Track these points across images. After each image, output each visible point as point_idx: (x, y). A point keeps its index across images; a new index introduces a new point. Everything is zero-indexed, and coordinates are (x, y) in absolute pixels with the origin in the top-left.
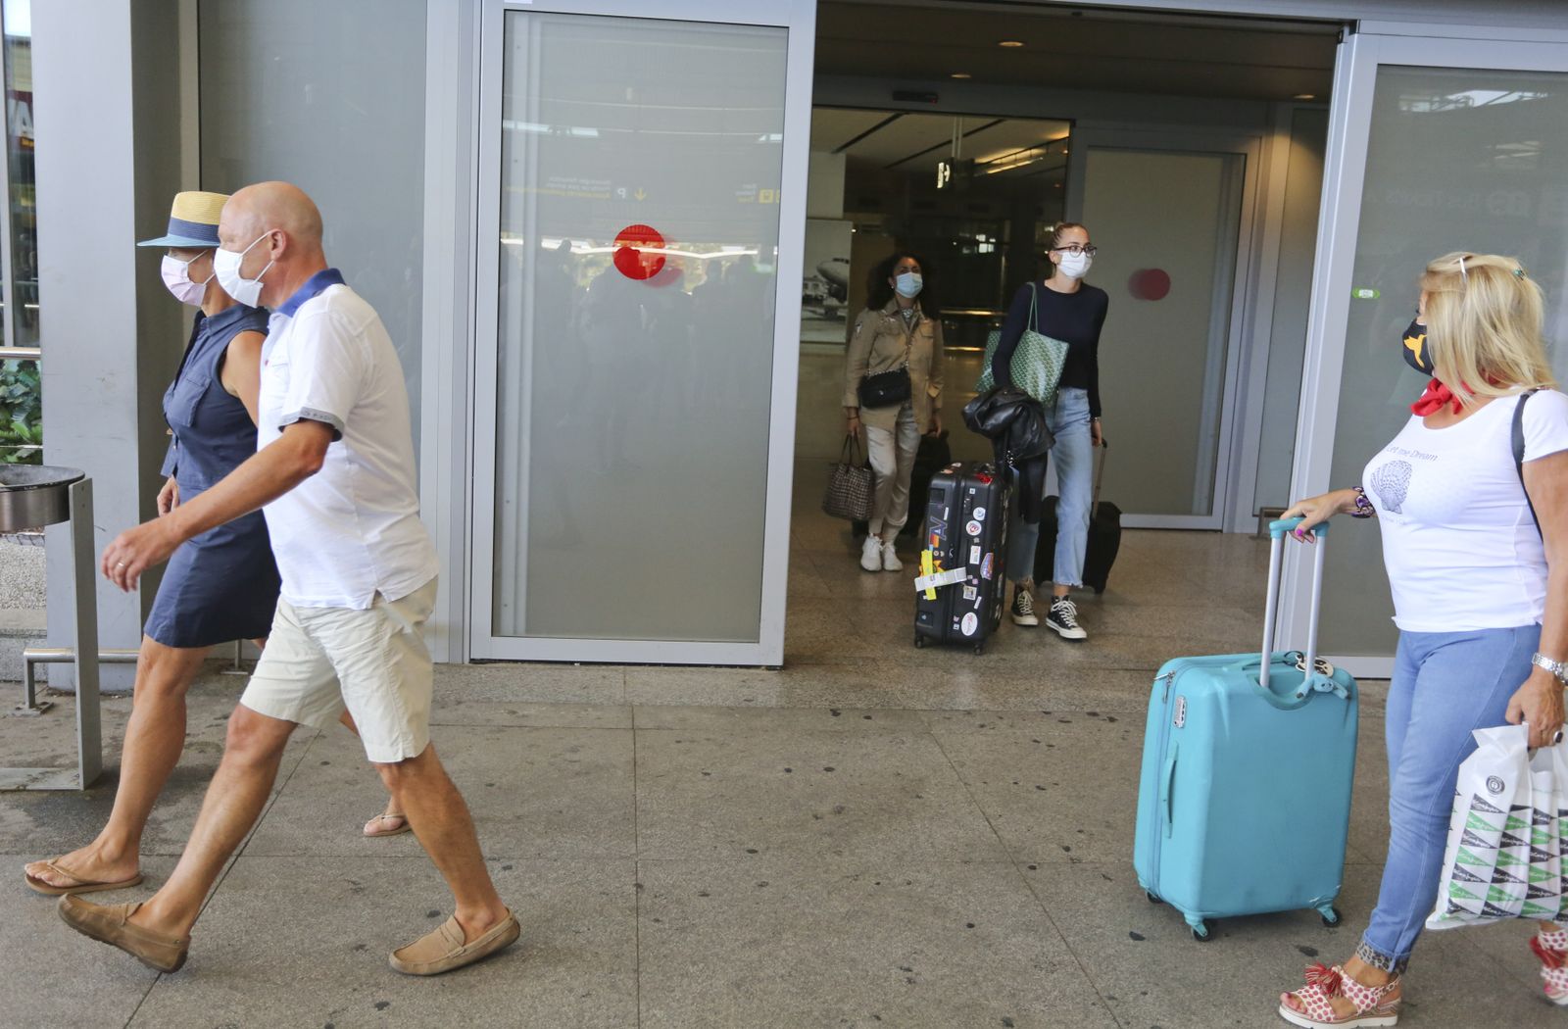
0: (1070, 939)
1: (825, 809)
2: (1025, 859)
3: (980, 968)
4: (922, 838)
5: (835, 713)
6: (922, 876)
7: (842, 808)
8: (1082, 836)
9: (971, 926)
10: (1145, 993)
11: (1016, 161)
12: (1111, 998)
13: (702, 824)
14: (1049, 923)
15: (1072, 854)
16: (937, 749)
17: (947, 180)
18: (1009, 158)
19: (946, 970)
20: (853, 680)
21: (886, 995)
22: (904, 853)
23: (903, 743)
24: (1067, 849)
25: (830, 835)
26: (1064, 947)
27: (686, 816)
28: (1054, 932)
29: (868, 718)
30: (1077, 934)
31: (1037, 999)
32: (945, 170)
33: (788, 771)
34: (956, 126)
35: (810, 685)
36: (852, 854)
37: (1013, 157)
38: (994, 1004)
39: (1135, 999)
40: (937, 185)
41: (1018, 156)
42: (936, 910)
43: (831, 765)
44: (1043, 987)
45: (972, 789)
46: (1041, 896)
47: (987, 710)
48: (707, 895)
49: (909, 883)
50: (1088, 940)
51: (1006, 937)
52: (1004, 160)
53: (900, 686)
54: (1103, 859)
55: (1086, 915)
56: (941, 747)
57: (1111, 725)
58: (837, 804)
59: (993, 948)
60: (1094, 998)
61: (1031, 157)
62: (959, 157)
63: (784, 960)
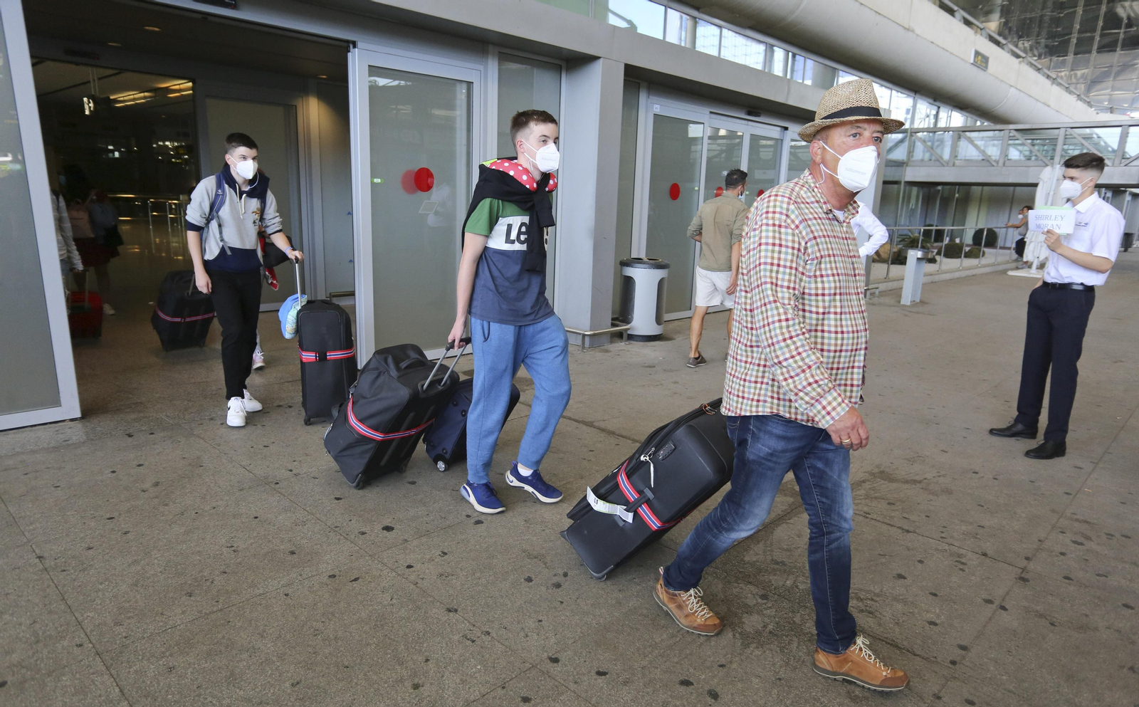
0: (308, 509)
1: (147, 485)
2: (272, 480)
3: (268, 535)
4: (212, 485)
5: (130, 436)
6: (220, 503)
7: (158, 483)
8: (295, 463)
9: (256, 518)
10: (351, 520)
11: (134, 99)
12: (336, 527)
13: (68, 513)
14: (295, 505)
15: (294, 472)
16: (201, 441)
17: (92, 109)
18: (129, 98)
19: (252, 541)
20: (133, 416)
21: (224, 561)
22: (205, 495)
23: (180, 442)
24: (291, 471)
25: (157, 497)
26: (307, 513)
27: (55, 512)
28: (299, 508)
29: (152, 434)
30: (310, 506)
31: (302, 538)
32: (89, 102)
33: (114, 472)
34: (91, 73)
35: (103, 424)
36: (175, 503)
37: (132, 97)
38: (282, 547)
39: (347, 524)
40: (85, 112)
41: (136, 96)
42: (234, 516)
43: (141, 463)
44: (303, 533)
45: (230, 456)
46: (286, 494)
47: (222, 416)
48: (92, 548)
49: (214, 508)
50: (316, 507)
51: (276, 517)
52: (125, 98)
53: (164, 414)
54: (310, 470)
55: (311, 497)
56: (203, 439)
57: (291, 409)
58: (154, 481)
59: (272, 524)
60: (329, 529)
61: (144, 98)
62: (98, 94)
63: (159, 564)
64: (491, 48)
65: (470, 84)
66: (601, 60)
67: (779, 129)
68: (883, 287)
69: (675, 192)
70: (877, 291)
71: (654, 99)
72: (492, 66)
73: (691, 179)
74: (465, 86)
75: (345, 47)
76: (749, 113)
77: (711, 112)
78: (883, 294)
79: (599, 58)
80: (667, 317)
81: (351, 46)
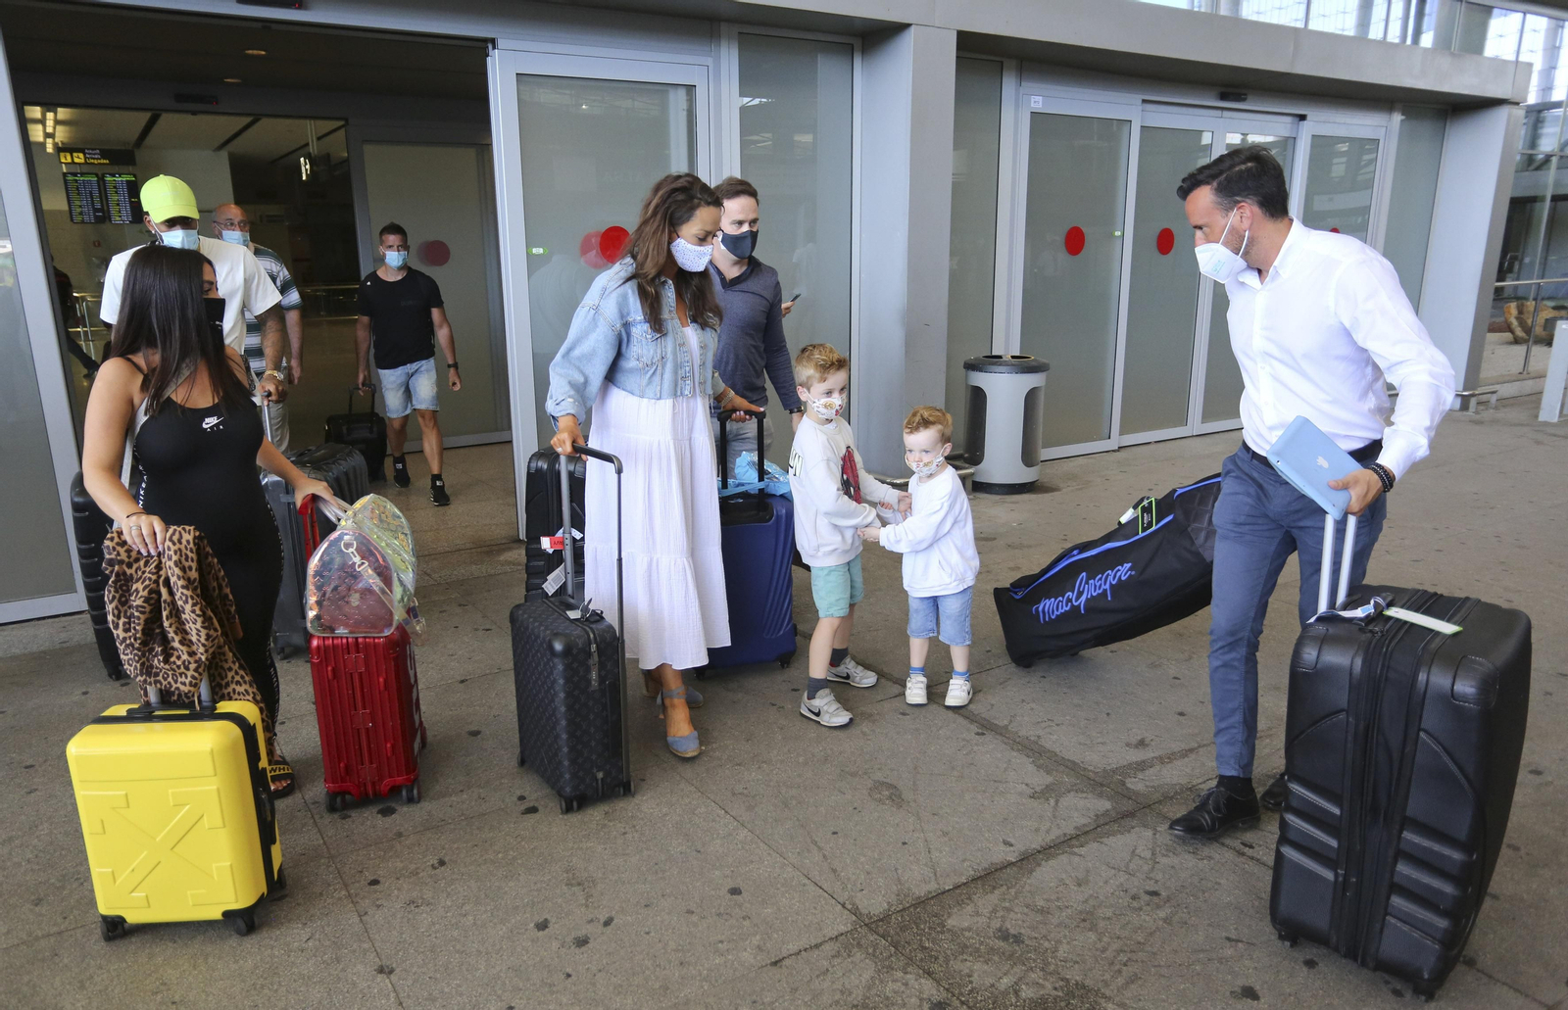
64: (724, 27)
65: (690, 89)
66: (913, 28)
67: (1289, 119)
68: (1506, 390)
69: (1075, 241)
70: (1494, 398)
71: (1028, 86)
72: (728, 58)
73: (1108, 217)
74: (682, 93)
75: (481, 48)
76: (1224, 97)
77: (1144, 101)
78: (1505, 402)
79: (909, 25)
80: (1046, 453)
81: (490, 46)
